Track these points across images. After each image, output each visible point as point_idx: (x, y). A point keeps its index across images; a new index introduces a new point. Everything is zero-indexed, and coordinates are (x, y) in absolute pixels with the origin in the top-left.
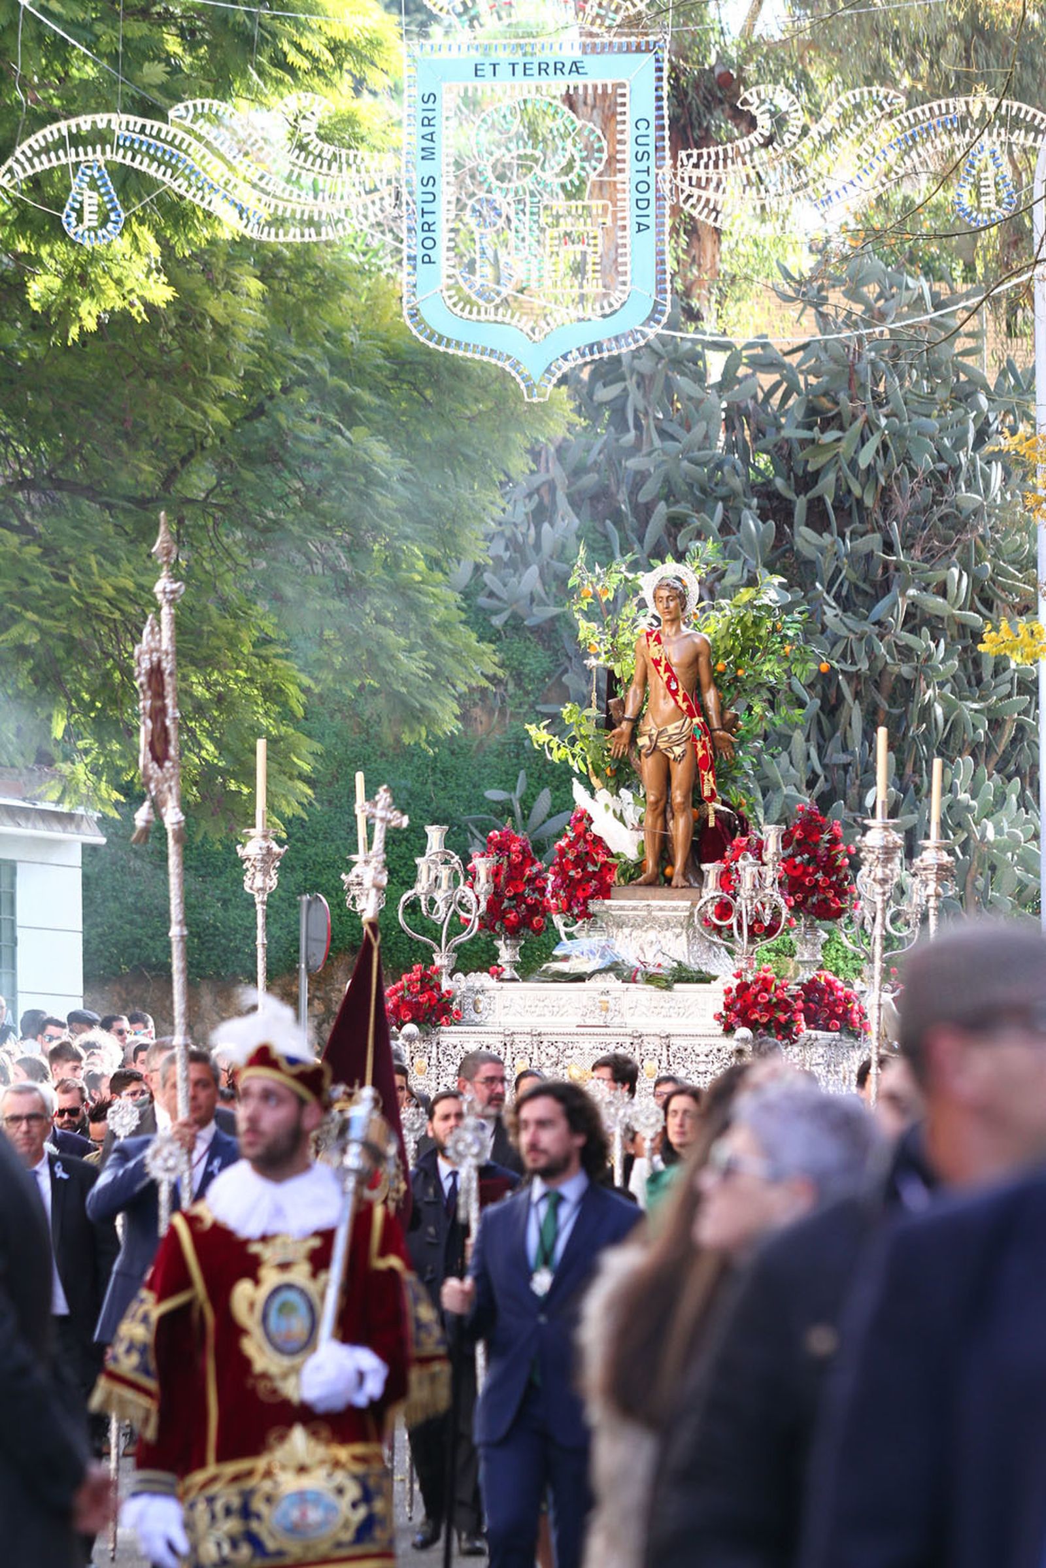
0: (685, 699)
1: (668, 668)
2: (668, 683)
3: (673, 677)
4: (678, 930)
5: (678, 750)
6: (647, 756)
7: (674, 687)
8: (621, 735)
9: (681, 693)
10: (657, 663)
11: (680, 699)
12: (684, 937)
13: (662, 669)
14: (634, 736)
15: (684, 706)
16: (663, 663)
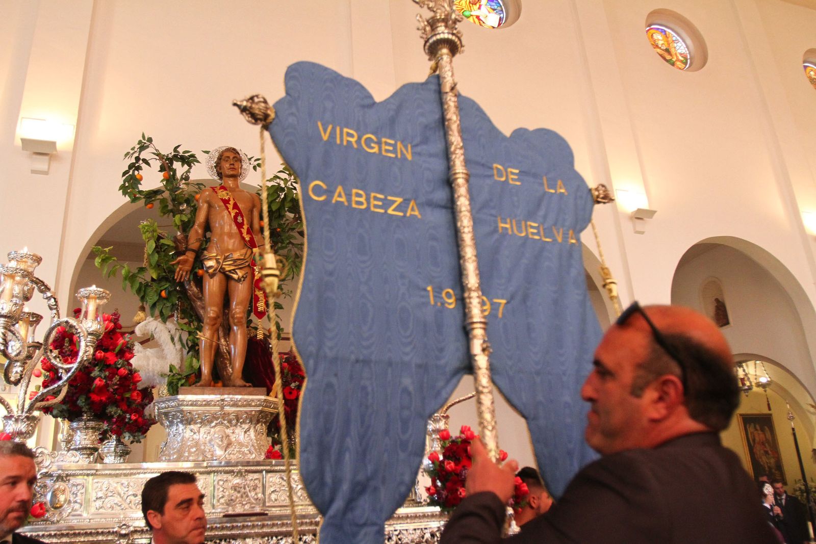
0: (248, 232)
1: (235, 206)
2: (235, 218)
3: (239, 213)
4: (246, 426)
5: (240, 273)
6: (212, 276)
7: (240, 219)
8: (185, 261)
9: (245, 227)
10: (226, 202)
11: (244, 231)
12: (252, 433)
13: (231, 206)
14: (199, 260)
15: (247, 239)
16: (232, 202)
